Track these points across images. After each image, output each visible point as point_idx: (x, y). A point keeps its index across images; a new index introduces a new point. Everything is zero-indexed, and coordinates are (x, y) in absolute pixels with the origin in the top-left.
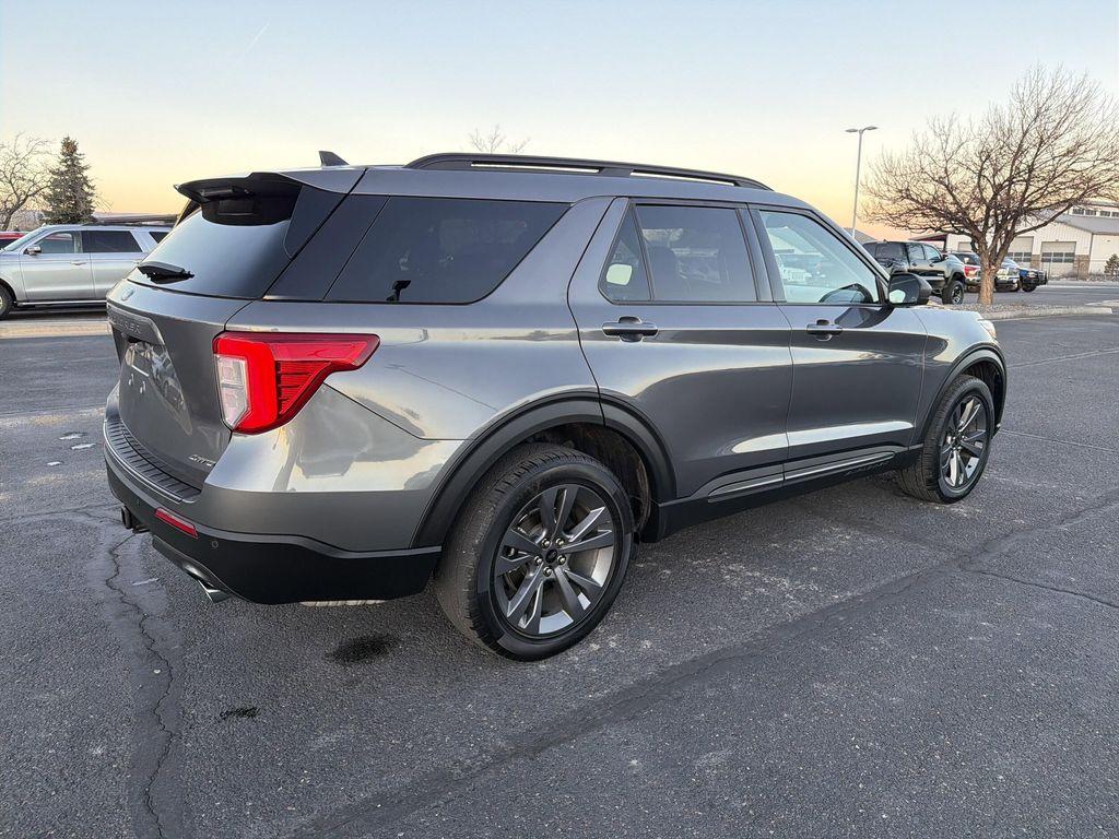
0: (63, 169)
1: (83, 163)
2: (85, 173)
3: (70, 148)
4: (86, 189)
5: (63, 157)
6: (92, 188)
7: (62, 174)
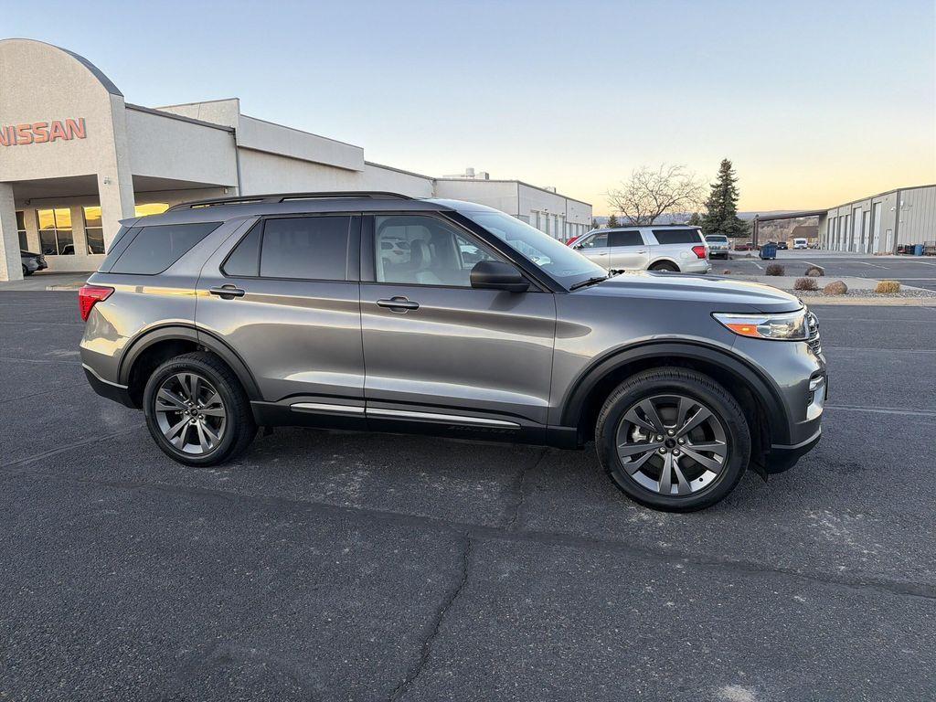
0: (719, 183)
1: (733, 177)
2: (734, 184)
3: (726, 166)
4: (734, 197)
5: (720, 174)
6: (737, 195)
7: (718, 186)
